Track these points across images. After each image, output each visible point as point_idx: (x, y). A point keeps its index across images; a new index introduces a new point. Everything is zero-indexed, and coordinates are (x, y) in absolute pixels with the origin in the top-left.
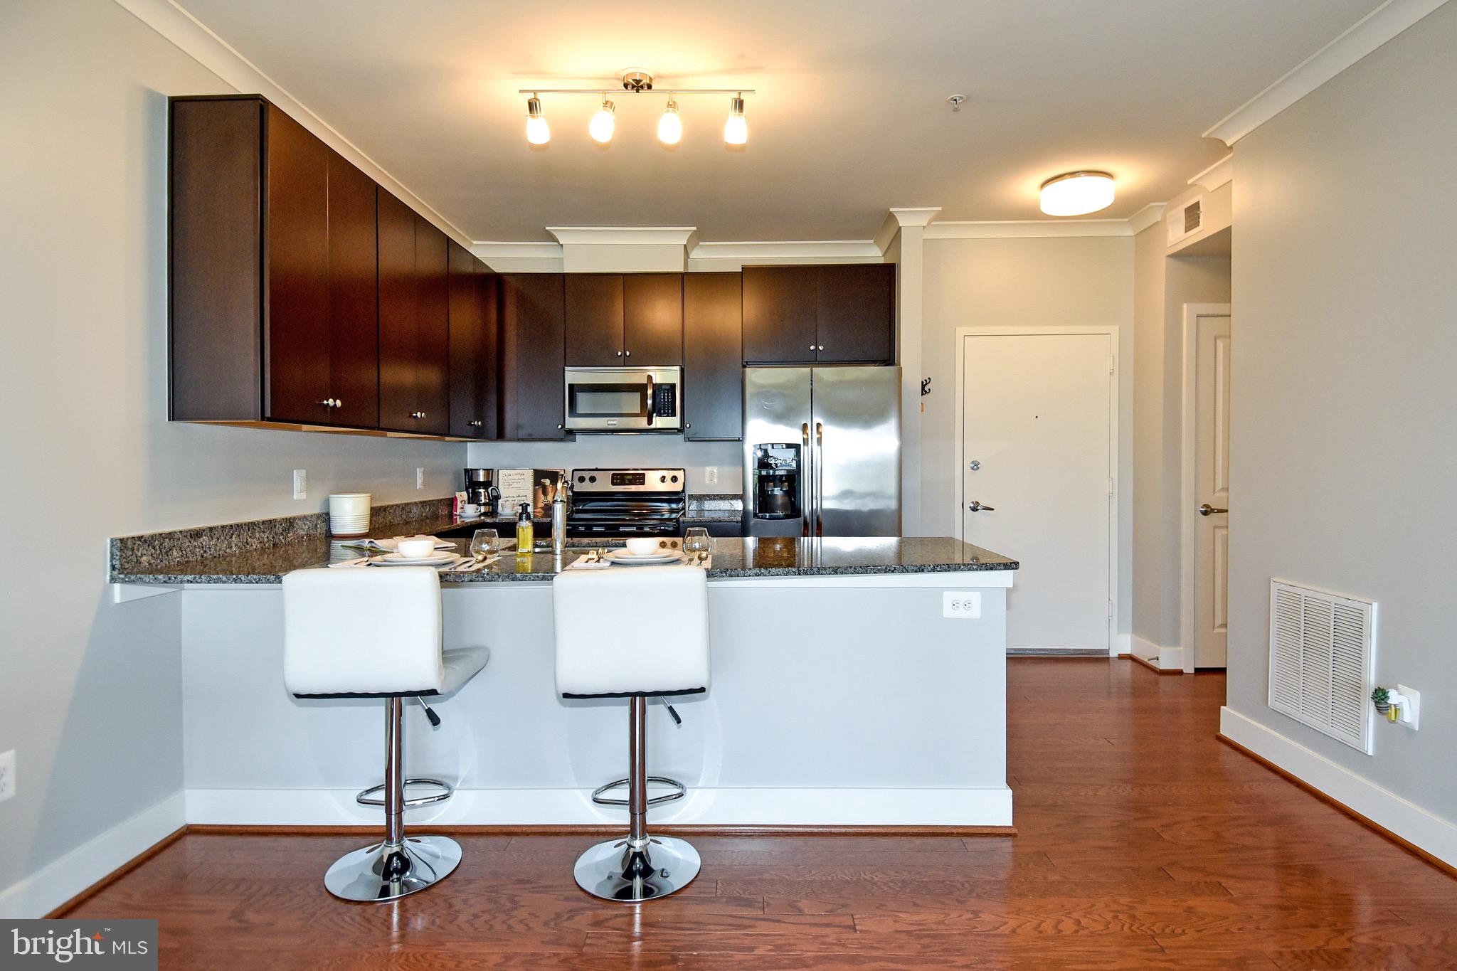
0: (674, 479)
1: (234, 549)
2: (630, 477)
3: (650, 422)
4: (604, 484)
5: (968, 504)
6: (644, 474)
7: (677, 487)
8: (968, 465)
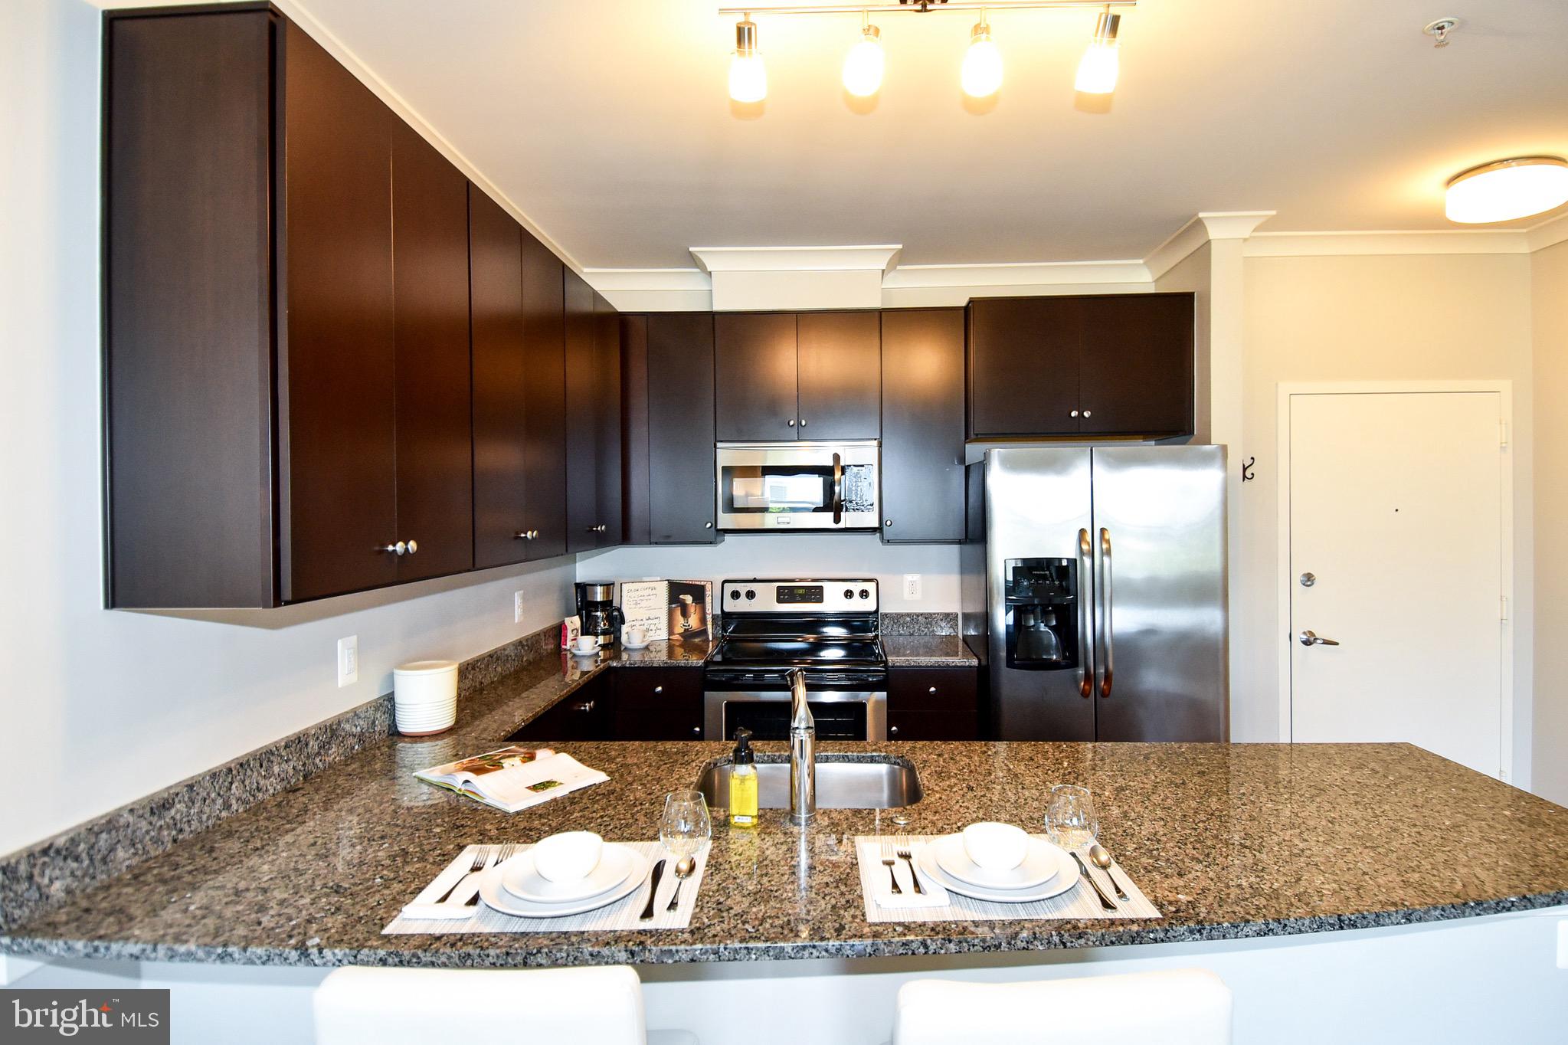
0: (864, 594)
1: (235, 807)
2: (801, 591)
3: (837, 520)
4: (766, 602)
5: (1299, 636)
6: (821, 588)
7: (868, 605)
8: (1297, 578)
